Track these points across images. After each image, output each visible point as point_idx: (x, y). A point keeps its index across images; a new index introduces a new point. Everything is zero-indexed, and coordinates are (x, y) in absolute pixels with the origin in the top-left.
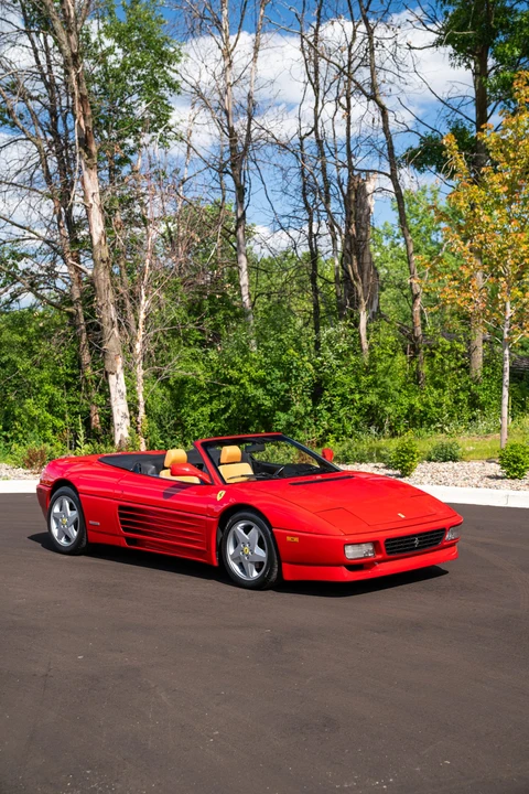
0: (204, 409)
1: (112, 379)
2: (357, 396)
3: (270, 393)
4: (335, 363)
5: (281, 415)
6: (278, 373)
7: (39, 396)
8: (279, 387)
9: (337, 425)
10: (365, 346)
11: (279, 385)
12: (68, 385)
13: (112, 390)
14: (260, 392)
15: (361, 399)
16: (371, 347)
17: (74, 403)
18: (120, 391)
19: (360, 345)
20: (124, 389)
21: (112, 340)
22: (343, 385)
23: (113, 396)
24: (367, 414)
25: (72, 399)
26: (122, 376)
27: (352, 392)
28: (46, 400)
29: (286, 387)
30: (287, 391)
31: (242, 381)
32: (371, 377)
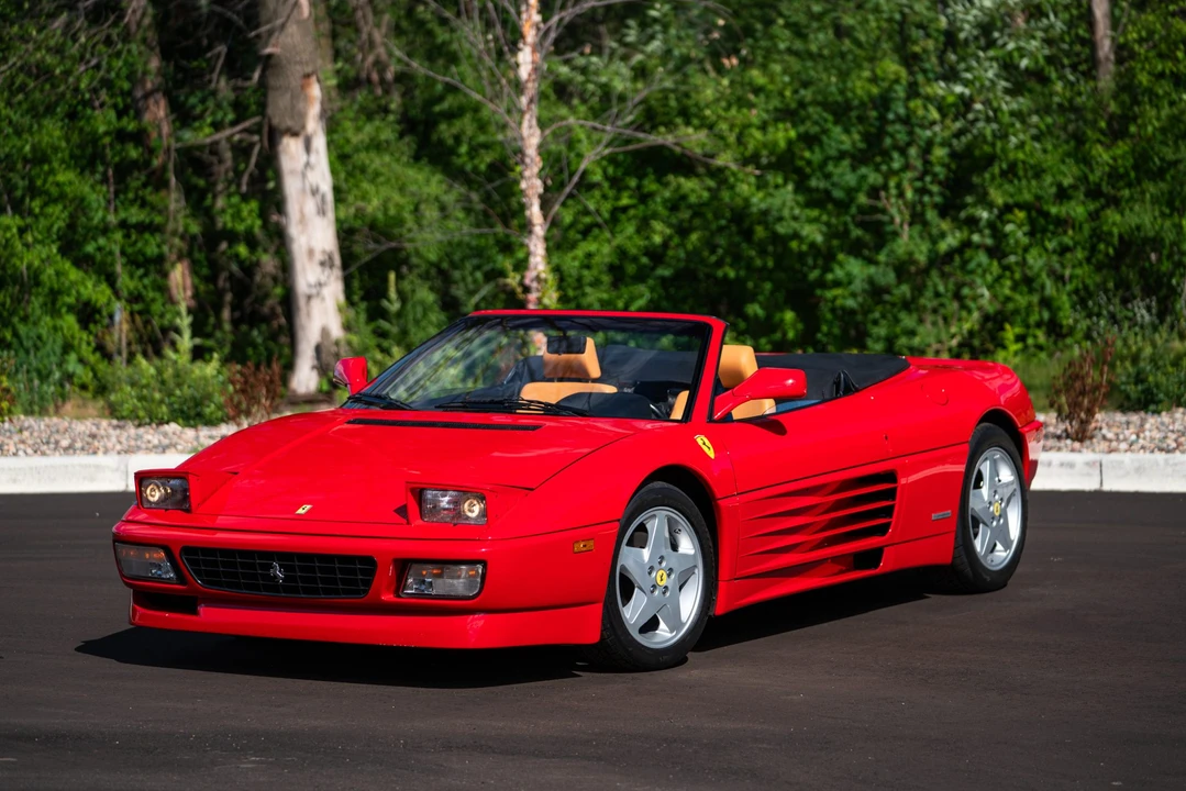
0: (592, 247)
1: (291, 152)
2: (1078, 209)
3: (818, 200)
4: (1008, 105)
5: (855, 267)
6: (843, 139)
7: (36, 205)
8: (851, 179)
9: (1021, 300)
10: (1105, 48)
11: (845, 175)
12: (123, 171)
13: (292, 186)
14: (784, 197)
15: (1094, 216)
16: (1123, 53)
17: (142, 228)
18: (315, 192)
19: (1091, 44)
20: (326, 186)
21: (292, 29)
22: (1038, 173)
23: (293, 207)
24: (1114, 264)
25: (136, 215)
26: (320, 142)
27: (1063, 194)
28: (58, 215)
29: (874, 178)
30: (874, 192)
31: (720, 162)
32: (1122, 148)
